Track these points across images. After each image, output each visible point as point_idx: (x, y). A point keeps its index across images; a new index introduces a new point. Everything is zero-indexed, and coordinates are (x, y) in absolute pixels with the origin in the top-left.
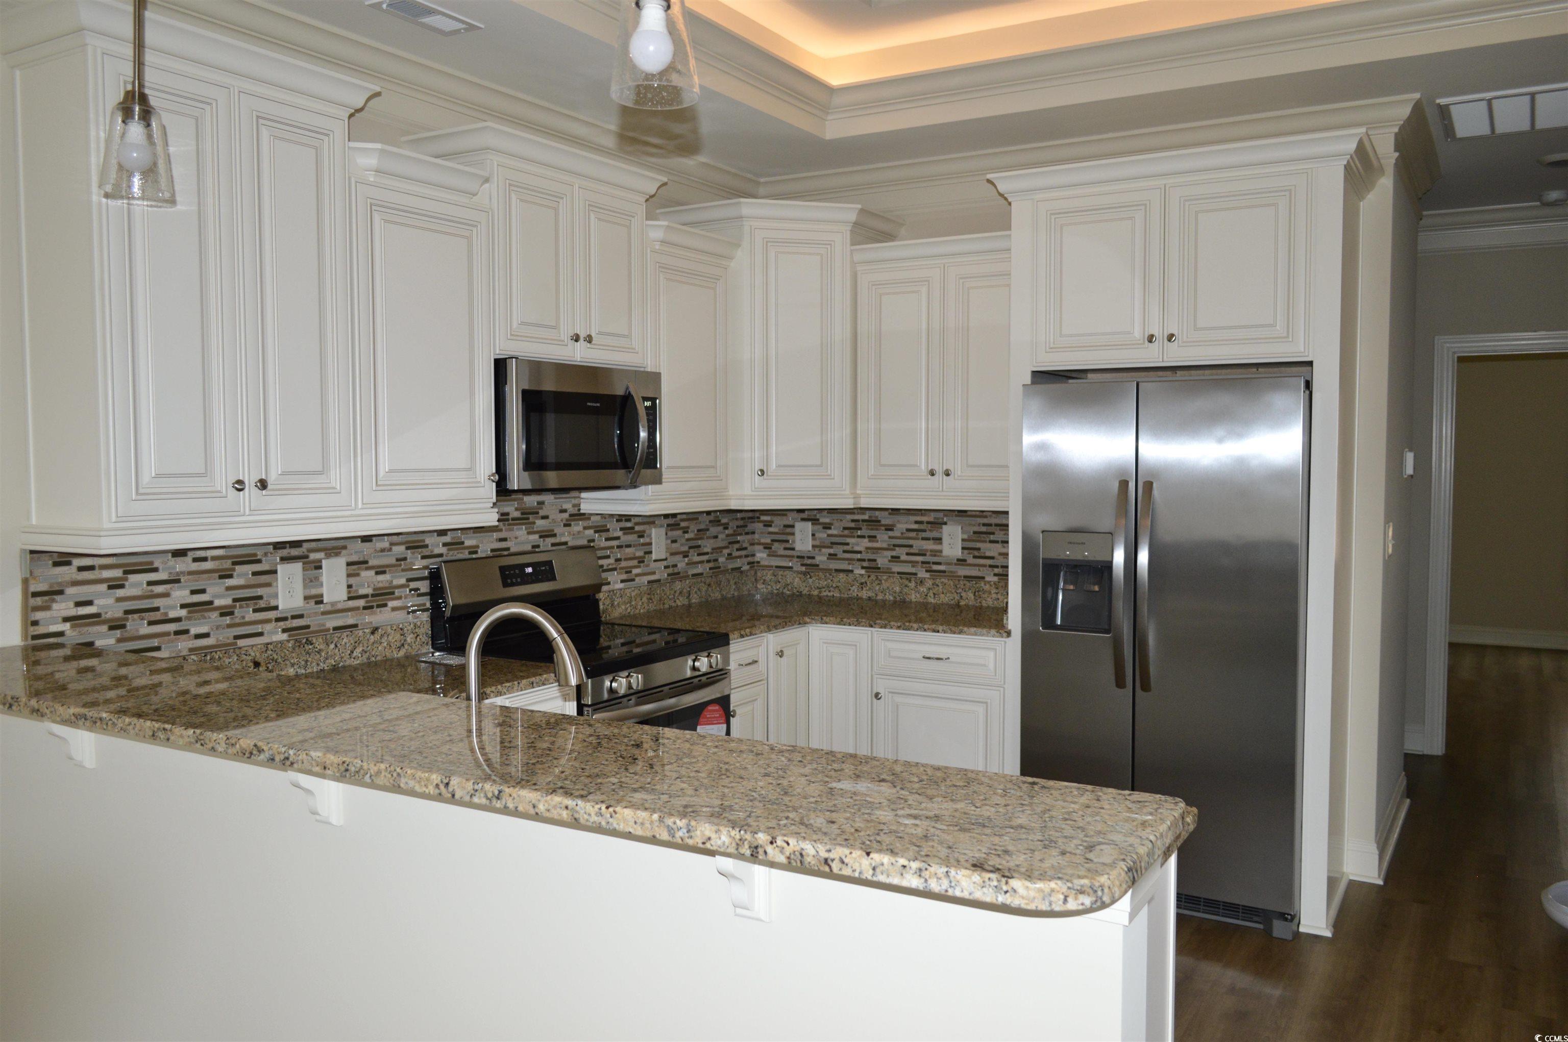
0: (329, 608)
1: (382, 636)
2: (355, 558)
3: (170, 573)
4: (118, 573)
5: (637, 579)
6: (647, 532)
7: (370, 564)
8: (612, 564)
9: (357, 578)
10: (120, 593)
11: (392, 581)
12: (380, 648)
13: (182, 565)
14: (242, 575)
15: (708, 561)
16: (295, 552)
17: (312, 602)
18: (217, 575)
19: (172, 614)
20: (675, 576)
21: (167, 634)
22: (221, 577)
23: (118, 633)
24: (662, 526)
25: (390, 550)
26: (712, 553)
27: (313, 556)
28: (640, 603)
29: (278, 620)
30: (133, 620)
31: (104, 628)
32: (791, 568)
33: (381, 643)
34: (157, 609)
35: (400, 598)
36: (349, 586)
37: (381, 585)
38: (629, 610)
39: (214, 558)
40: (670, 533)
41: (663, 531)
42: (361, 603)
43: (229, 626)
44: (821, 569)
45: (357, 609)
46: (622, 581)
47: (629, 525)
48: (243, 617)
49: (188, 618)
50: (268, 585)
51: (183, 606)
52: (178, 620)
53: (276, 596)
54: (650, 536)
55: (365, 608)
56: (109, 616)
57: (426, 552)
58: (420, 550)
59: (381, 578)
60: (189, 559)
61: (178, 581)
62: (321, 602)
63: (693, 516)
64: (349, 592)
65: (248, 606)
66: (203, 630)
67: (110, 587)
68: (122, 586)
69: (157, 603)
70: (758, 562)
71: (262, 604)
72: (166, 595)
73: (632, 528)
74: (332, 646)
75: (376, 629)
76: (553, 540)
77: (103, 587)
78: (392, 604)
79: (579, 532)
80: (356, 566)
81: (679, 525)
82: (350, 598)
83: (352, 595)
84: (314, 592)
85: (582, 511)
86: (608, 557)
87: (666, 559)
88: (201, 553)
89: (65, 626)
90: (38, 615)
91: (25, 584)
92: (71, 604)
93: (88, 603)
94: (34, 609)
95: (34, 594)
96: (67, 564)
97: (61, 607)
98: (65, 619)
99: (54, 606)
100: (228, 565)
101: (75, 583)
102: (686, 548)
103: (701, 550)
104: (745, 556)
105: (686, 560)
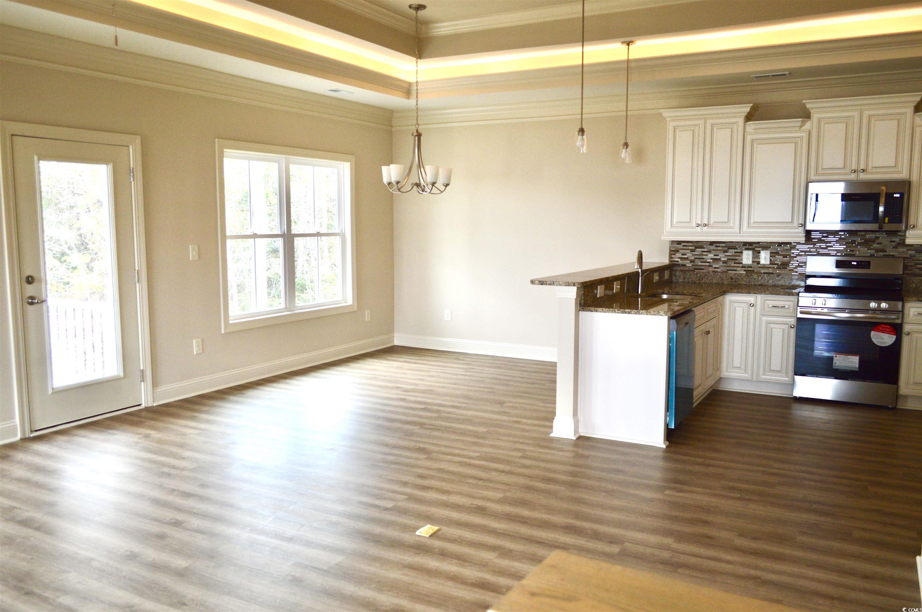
0: (762, 266)
1: (782, 278)
2: (774, 251)
3: (708, 249)
4: (693, 248)
7: (781, 254)
9: (774, 258)
10: (694, 253)
11: (790, 261)
12: (780, 282)
13: (712, 247)
14: (731, 252)
16: (750, 247)
17: (756, 264)
19: (708, 261)
21: (706, 266)
22: (724, 252)
23: (692, 263)
27: (756, 249)
29: (742, 267)
31: (689, 262)
34: (704, 259)
36: (771, 260)
37: (785, 261)
39: (722, 247)
42: (776, 266)
43: (725, 266)
45: (774, 268)
48: (730, 265)
49: (713, 262)
50: (740, 256)
51: (711, 259)
53: (742, 260)
55: (776, 268)
56: (690, 258)
59: (785, 259)
60: (714, 246)
61: (710, 252)
62: (759, 264)
65: (732, 262)
66: (717, 266)
67: (691, 251)
68: (694, 251)
69: (704, 257)
71: (737, 261)
72: (707, 255)
74: (760, 278)
75: (780, 275)
77: (689, 251)
78: (789, 268)
79: (904, 252)
80: (774, 254)
83: (772, 263)
84: (756, 260)
85: (906, 243)
88: (718, 245)
89: (679, 260)
90: (673, 256)
91: (670, 248)
92: (681, 254)
93: (685, 255)
94: (672, 254)
95: (672, 251)
96: (680, 244)
97: (679, 255)
98: (679, 258)
99: (677, 254)
100: (726, 249)
101: (681, 249)
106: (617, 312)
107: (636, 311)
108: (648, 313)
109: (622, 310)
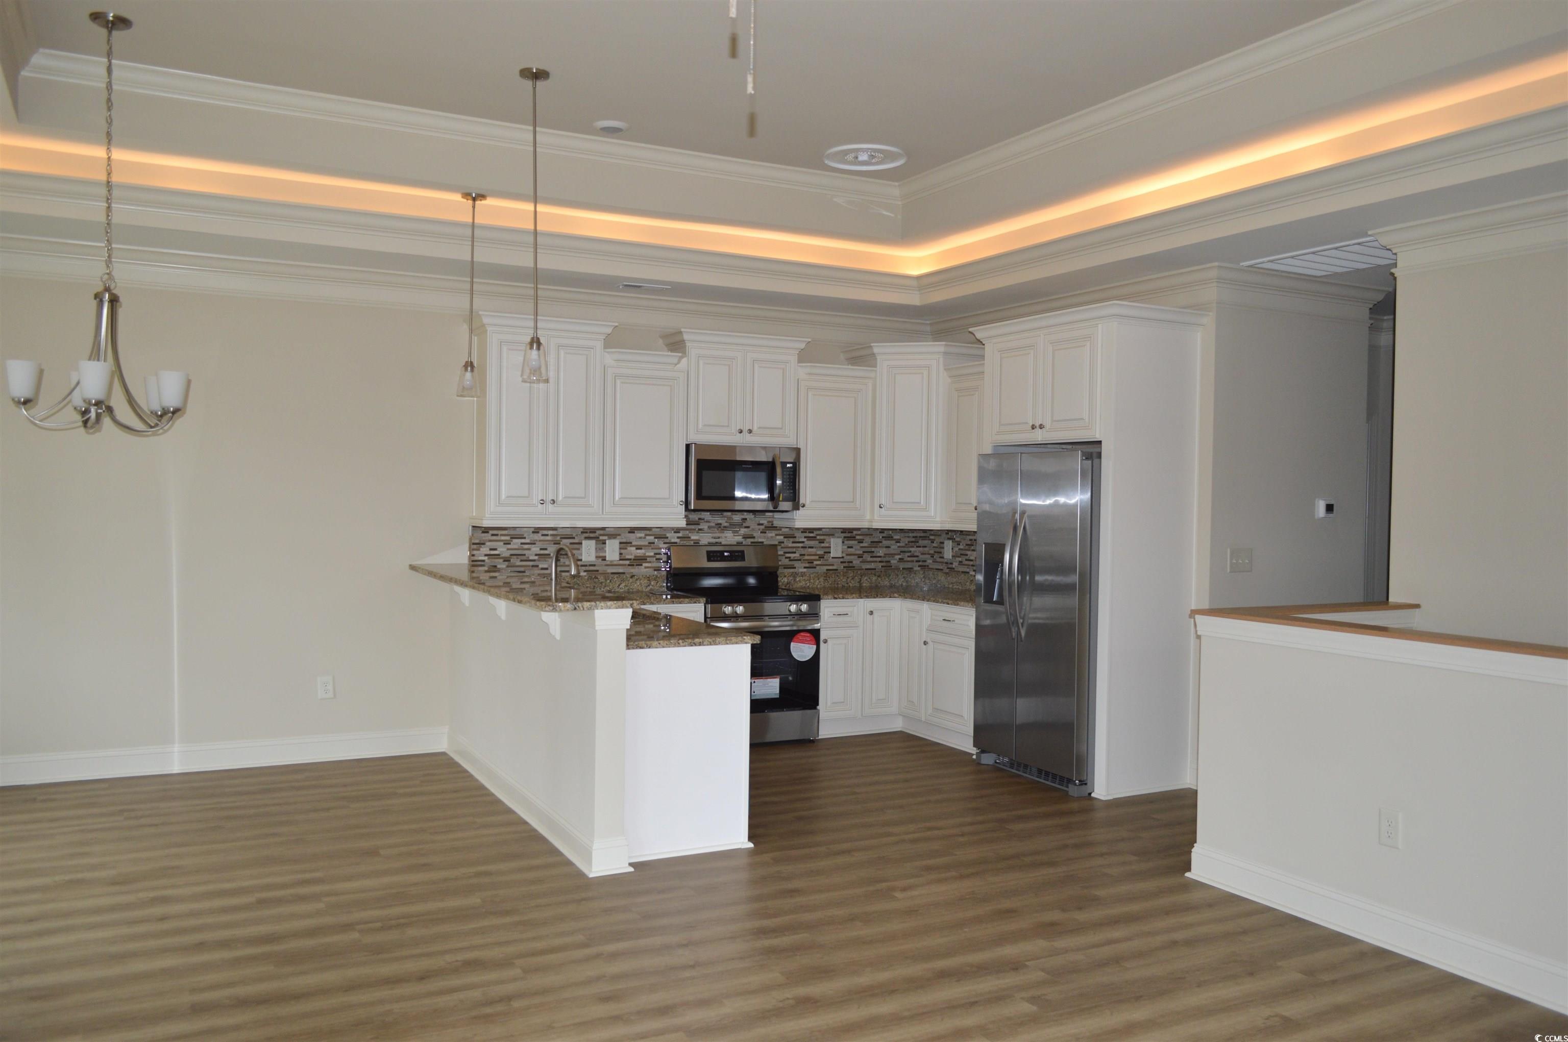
0: (608, 563)
1: (637, 579)
2: (624, 540)
3: (531, 540)
4: (508, 538)
5: (818, 567)
6: (827, 540)
7: (633, 544)
8: (798, 557)
9: (626, 551)
10: (509, 546)
11: (645, 554)
12: (635, 585)
13: (537, 537)
14: (565, 543)
15: (880, 562)
16: (592, 535)
17: (600, 560)
18: (553, 543)
19: (531, 558)
20: (849, 567)
21: (529, 566)
23: (507, 563)
24: (838, 537)
25: (645, 538)
26: (884, 557)
27: (601, 538)
28: (818, 581)
29: (582, 566)
30: (514, 558)
31: (501, 561)
32: (942, 570)
33: (636, 583)
34: (525, 555)
35: (650, 562)
36: (621, 554)
37: (638, 555)
38: (808, 584)
39: (551, 535)
40: (846, 542)
41: (840, 540)
42: (628, 562)
44: (956, 571)
45: (625, 565)
46: (805, 568)
47: (811, 535)
48: (565, 563)
49: (539, 561)
50: (578, 549)
51: (536, 555)
52: (534, 560)
53: (581, 554)
54: (829, 543)
55: (629, 565)
56: (503, 555)
57: (666, 540)
58: (663, 539)
59: (639, 551)
60: (540, 534)
61: (535, 544)
62: (605, 560)
63: (870, 532)
64: (620, 557)
66: (545, 566)
67: (505, 544)
68: (510, 544)
69: (525, 552)
70: (928, 566)
71: (575, 558)
72: (529, 549)
73: (815, 537)
74: (608, 581)
75: (634, 576)
76: (752, 540)
77: (501, 543)
78: (645, 565)
79: (772, 537)
80: (624, 545)
81: (855, 537)
82: (620, 560)
83: (622, 558)
84: (601, 554)
85: (774, 525)
86: (795, 553)
87: (843, 557)
88: (545, 532)
89: (486, 558)
90: (475, 552)
91: (471, 539)
92: (488, 549)
93: (495, 549)
94: (474, 550)
95: (474, 544)
96: (488, 532)
97: (485, 550)
98: (486, 555)
99: (481, 549)
100: (558, 538)
101: (490, 541)
102: (861, 552)
103: (874, 555)
104: (917, 561)
105: (861, 559)
106: (681, 644)
107: (710, 640)
109: (690, 641)
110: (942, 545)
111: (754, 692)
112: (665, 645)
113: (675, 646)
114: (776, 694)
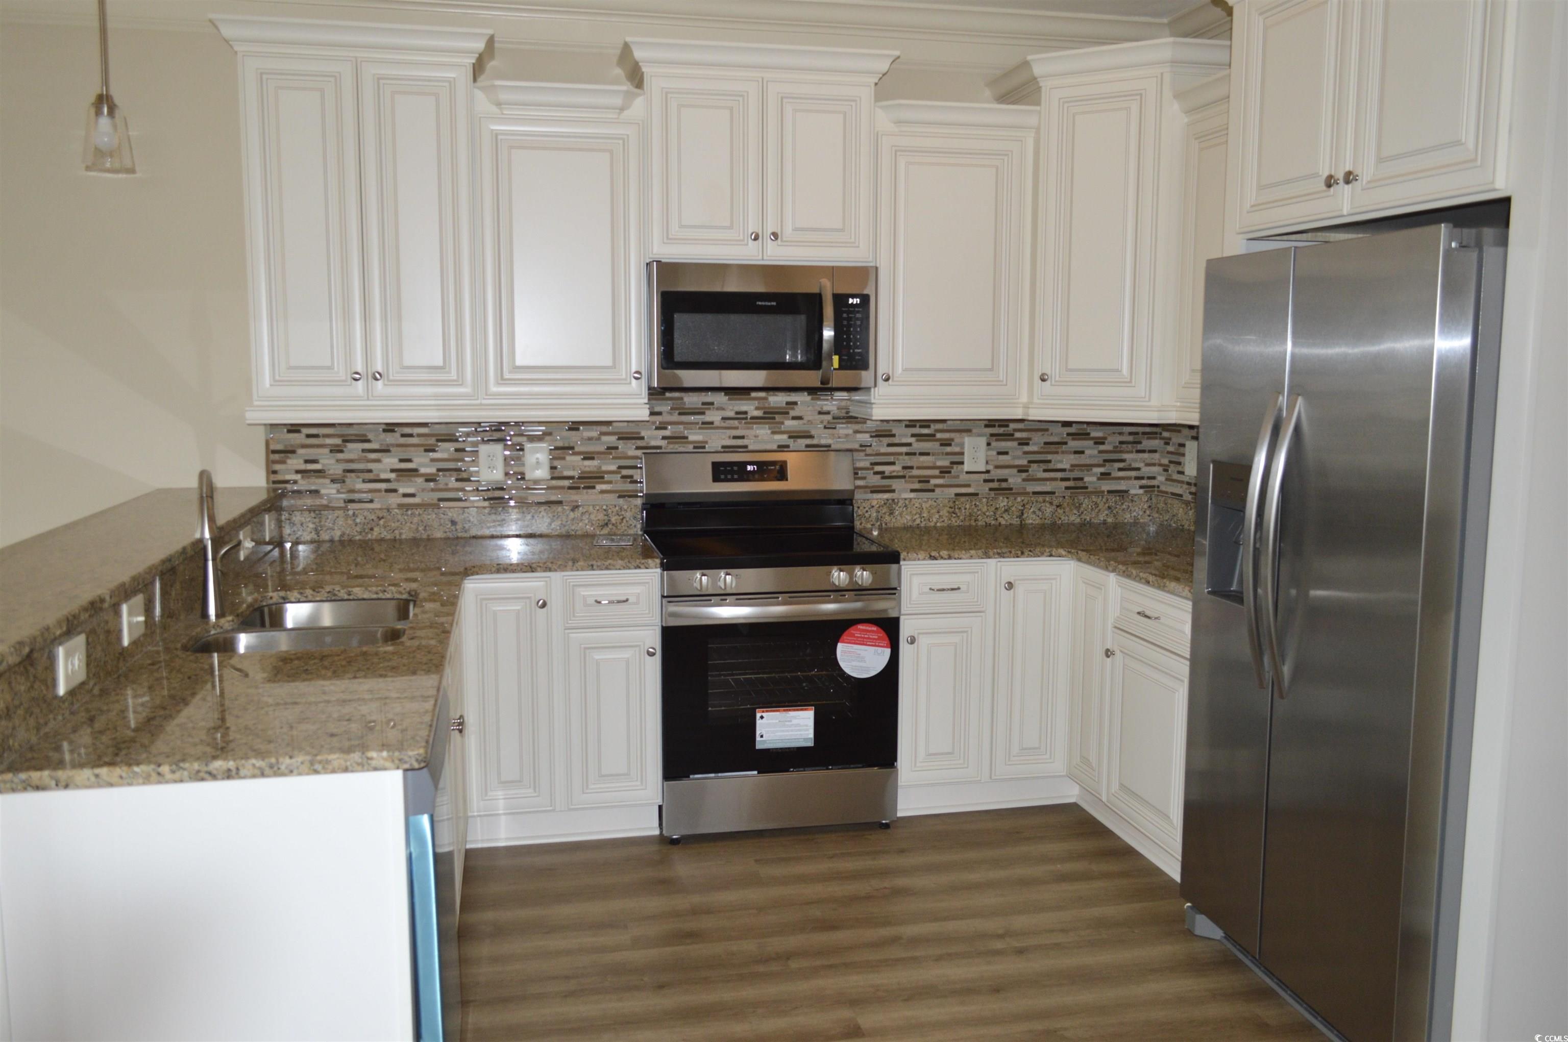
0: (530, 484)
1: (583, 514)
2: (560, 444)
3: (381, 444)
4: (338, 441)
5: (938, 490)
6: (957, 440)
7: (577, 450)
8: (898, 471)
9: (563, 462)
10: (340, 456)
11: (600, 467)
12: (580, 524)
13: (390, 439)
14: (446, 450)
15: (1062, 479)
16: (497, 435)
17: (514, 478)
18: (422, 449)
19: (383, 476)
20: (1001, 488)
21: (379, 491)
22: (426, 451)
23: (338, 486)
24: (979, 435)
25: (599, 439)
26: (1070, 471)
27: (515, 439)
28: (937, 516)
29: (478, 490)
30: (351, 477)
31: (327, 481)
32: (1181, 496)
33: (582, 520)
34: (370, 471)
35: (610, 482)
36: (553, 468)
37: (587, 469)
38: (918, 521)
39: (419, 435)
40: (994, 444)
41: (983, 441)
42: (566, 483)
43: (433, 490)
45: (562, 488)
46: (912, 491)
47: (925, 431)
48: (447, 484)
49: (397, 480)
50: (470, 461)
51: (392, 471)
52: (387, 481)
53: (476, 470)
54: (962, 445)
55: (570, 488)
56: (331, 472)
57: (640, 443)
58: (634, 441)
59: (587, 463)
60: (397, 435)
61: (388, 451)
62: (523, 479)
63: (1043, 426)
64: (552, 473)
65: (451, 476)
66: (410, 490)
67: (332, 451)
68: (341, 451)
69: (371, 466)
70: (1158, 487)
71: (465, 475)
72: (378, 461)
73: (934, 435)
74: (529, 517)
75: (577, 507)
76: (808, 441)
77: (327, 451)
78: (599, 487)
79: (847, 435)
80: (561, 451)
81: (1012, 435)
82: (553, 478)
83: (556, 475)
84: (516, 469)
85: (851, 414)
86: (893, 463)
87: (988, 472)
88: (407, 430)
89: (298, 477)
90: (277, 467)
91: (267, 444)
92: (302, 461)
93: (315, 461)
94: (274, 462)
95: (274, 452)
96: (299, 431)
97: (294, 462)
98: (298, 472)
99: (289, 461)
100: (432, 441)
101: (304, 446)
102: (1025, 462)
103: (1051, 466)
104: (1137, 478)
105: (1024, 475)
106: (169, 776)
107: (259, 763)
108: (318, 767)
109: (196, 766)
110: (1181, 450)
111: (762, 736)
112: (115, 779)
113: (147, 780)
114: (806, 740)
